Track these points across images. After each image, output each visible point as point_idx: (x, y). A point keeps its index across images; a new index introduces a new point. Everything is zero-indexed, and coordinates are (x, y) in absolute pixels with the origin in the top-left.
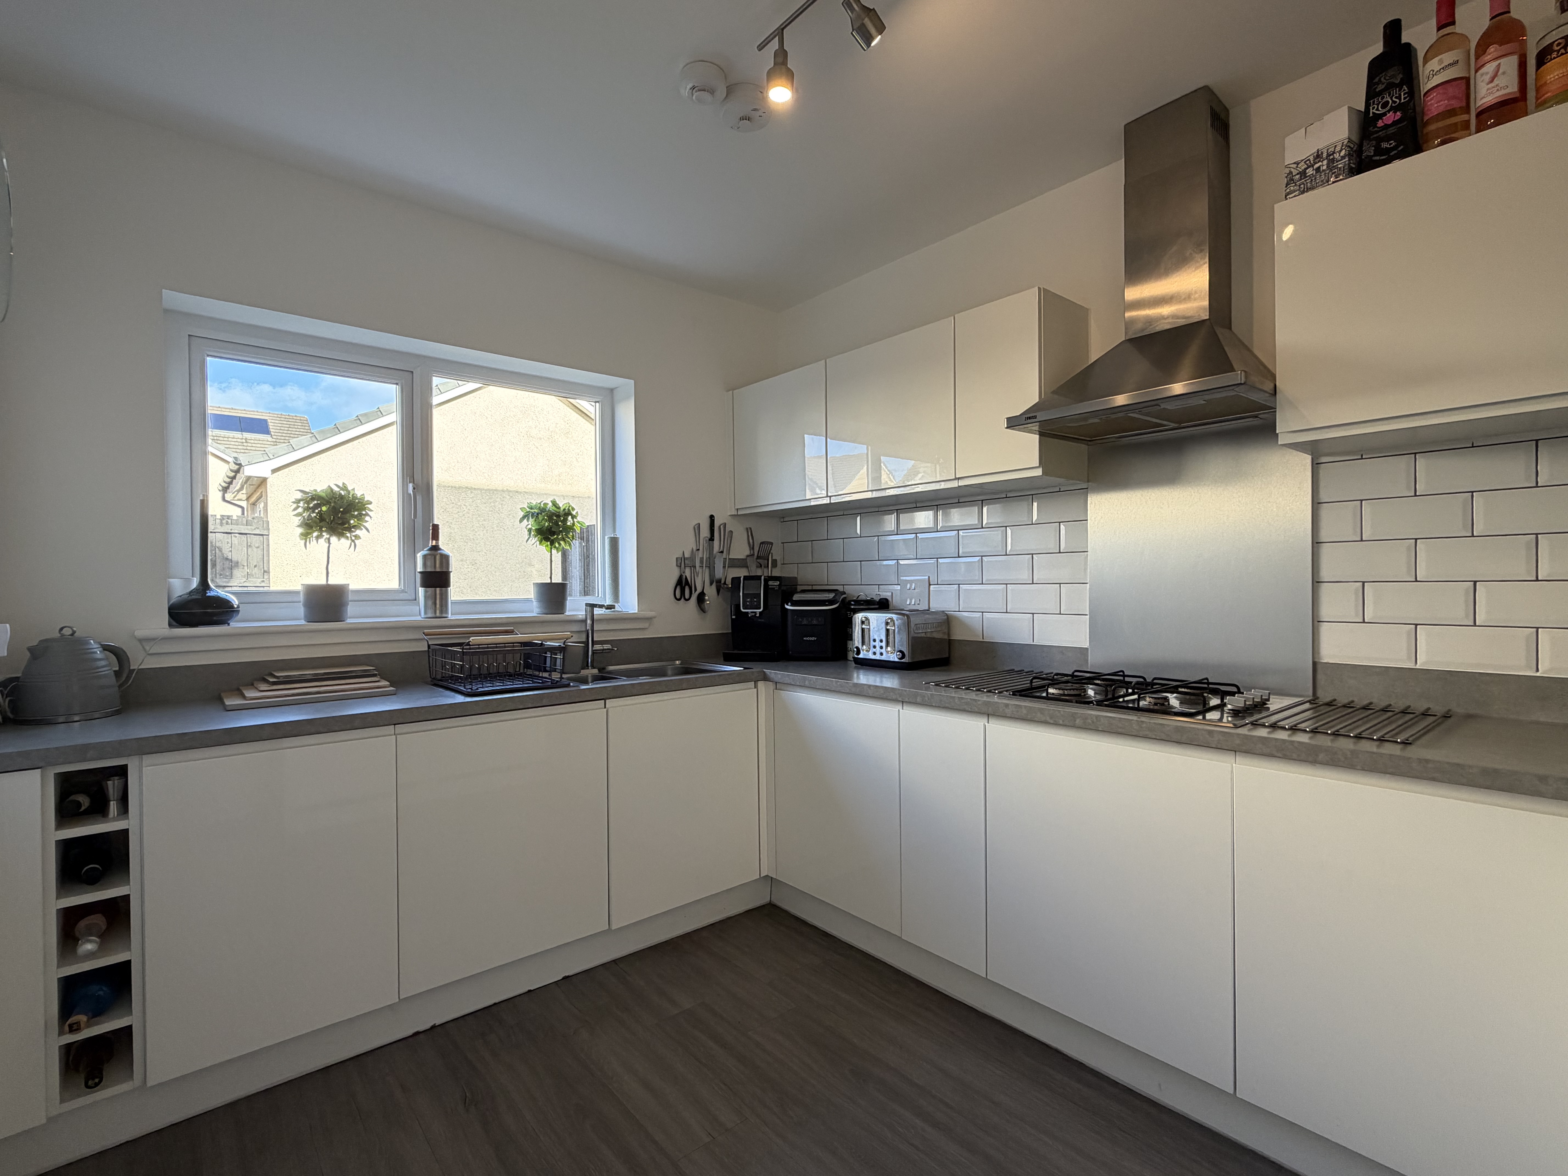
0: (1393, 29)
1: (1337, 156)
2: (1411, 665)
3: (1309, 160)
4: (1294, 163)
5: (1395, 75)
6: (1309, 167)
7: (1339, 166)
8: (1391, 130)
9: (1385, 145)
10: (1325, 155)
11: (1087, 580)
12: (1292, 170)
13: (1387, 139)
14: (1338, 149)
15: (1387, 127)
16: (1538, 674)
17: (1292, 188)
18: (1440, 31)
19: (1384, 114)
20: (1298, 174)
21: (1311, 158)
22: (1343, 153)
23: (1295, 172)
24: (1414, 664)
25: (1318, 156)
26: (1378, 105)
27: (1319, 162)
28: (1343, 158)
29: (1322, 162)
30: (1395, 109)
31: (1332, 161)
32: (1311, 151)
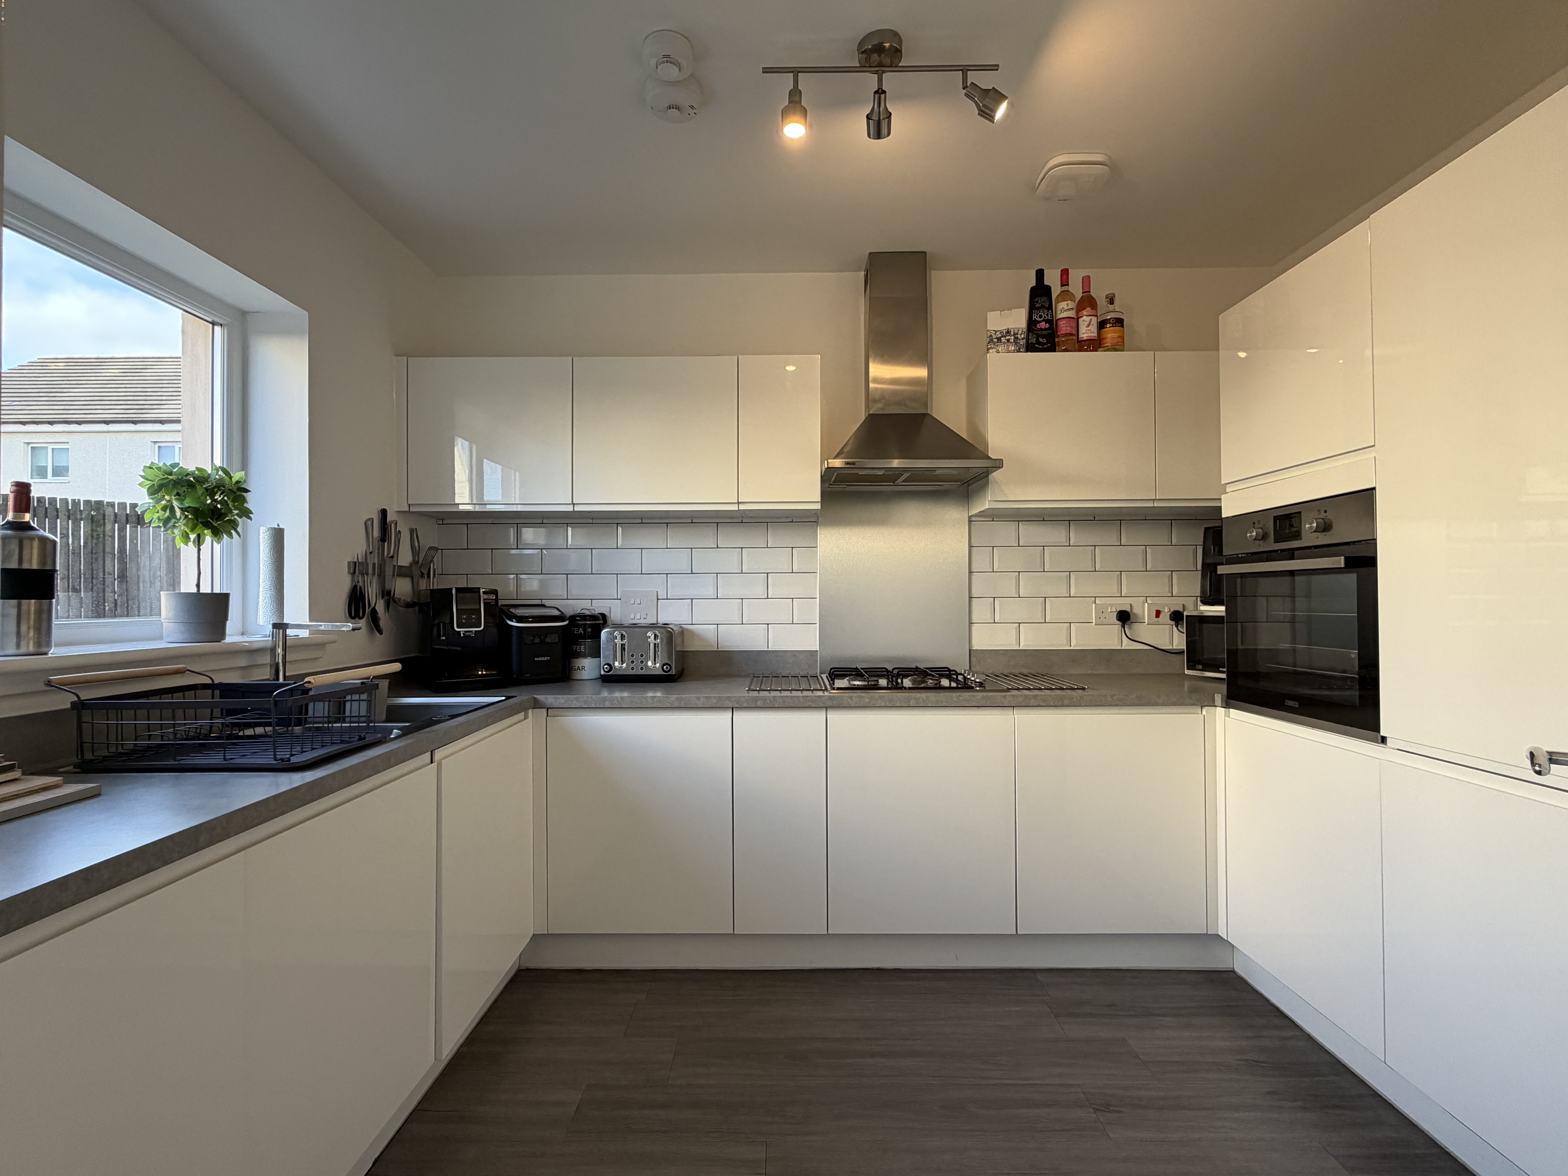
0: (1040, 274)
1: (1019, 336)
2: (1017, 648)
3: (1003, 332)
4: (994, 331)
5: (1041, 301)
6: (1002, 337)
7: (1021, 343)
8: (1045, 332)
9: (1041, 340)
10: (1012, 333)
11: (816, 595)
12: (992, 334)
13: (1043, 337)
14: (1020, 332)
15: (1041, 329)
16: (1071, 648)
17: (992, 346)
18: (1063, 287)
19: (1040, 322)
20: (996, 338)
21: (1004, 331)
22: (1023, 336)
23: (994, 336)
24: (1018, 647)
25: (1008, 332)
26: (1037, 314)
27: (1009, 336)
28: (1023, 339)
29: (1011, 336)
30: (1047, 321)
31: (1016, 339)
32: (1003, 327)
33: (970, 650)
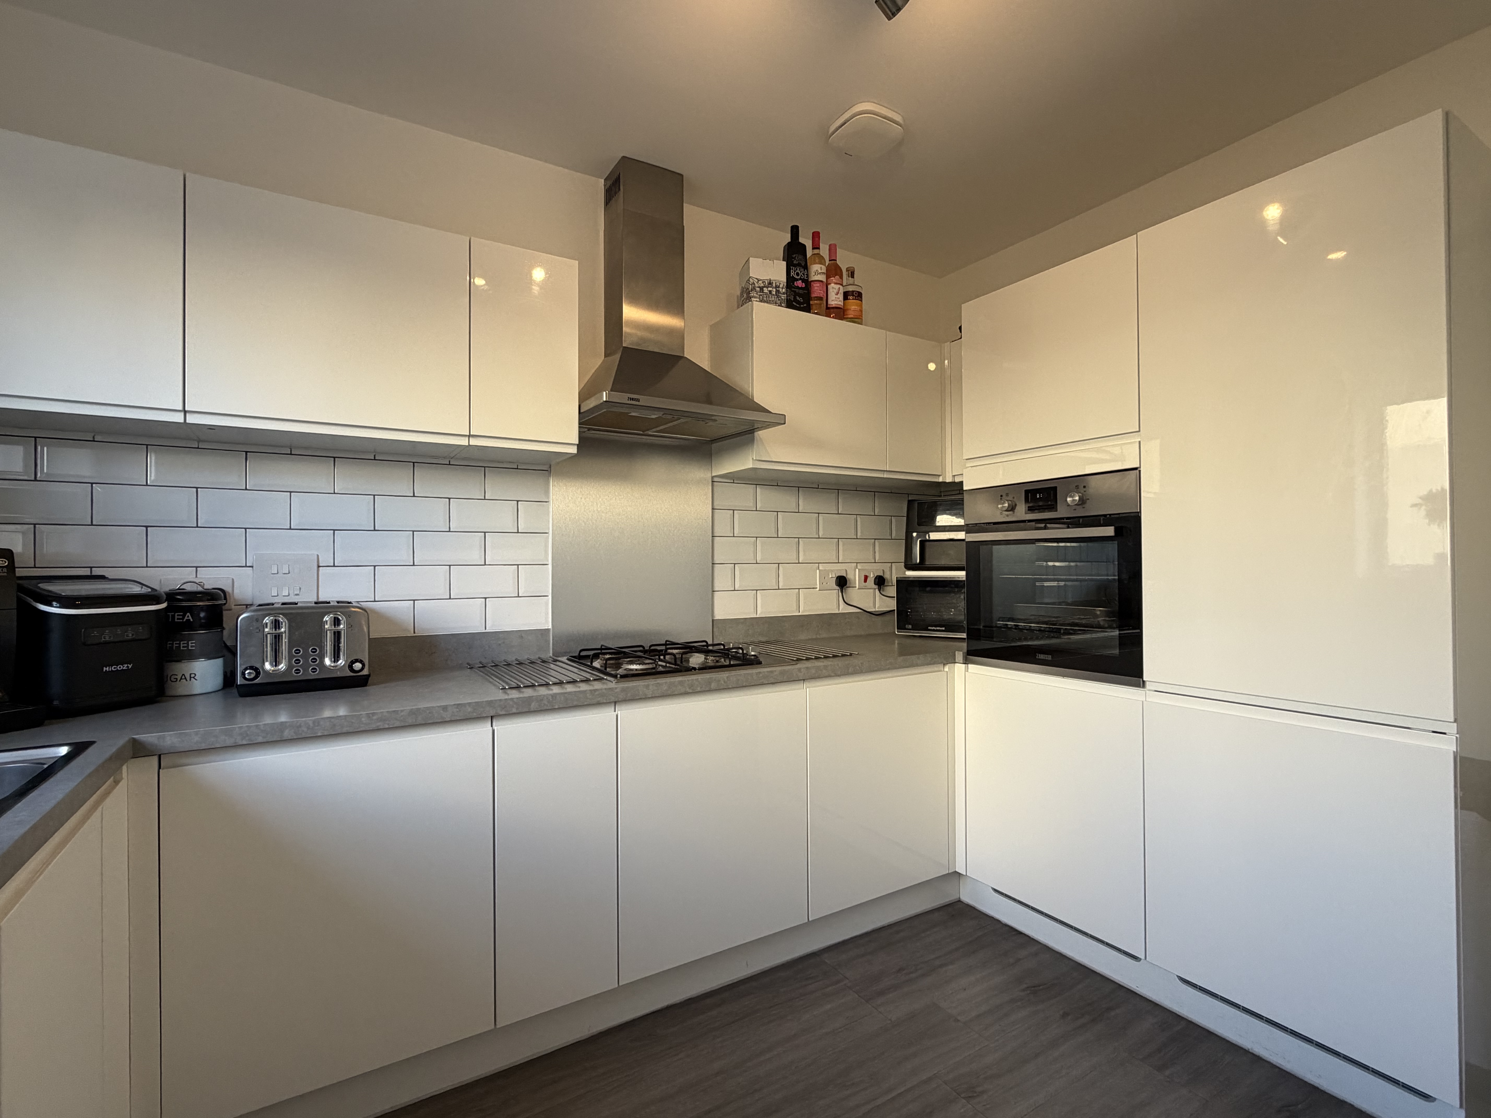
0: (795, 231)
1: (781, 290)
3: (765, 282)
4: (756, 279)
5: (797, 259)
6: (765, 287)
7: (782, 297)
8: (801, 291)
9: (798, 298)
10: (774, 285)
11: (548, 561)
12: (755, 283)
13: (800, 295)
14: (781, 286)
15: (798, 287)
16: (800, 614)
17: (755, 295)
18: (815, 250)
19: (797, 280)
20: (758, 287)
21: (766, 282)
22: (784, 290)
23: (757, 285)
24: (755, 615)
25: (770, 283)
26: (795, 271)
27: (771, 287)
28: (784, 293)
29: (773, 288)
30: (803, 281)
31: (778, 292)
32: (765, 277)
33: (713, 620)
